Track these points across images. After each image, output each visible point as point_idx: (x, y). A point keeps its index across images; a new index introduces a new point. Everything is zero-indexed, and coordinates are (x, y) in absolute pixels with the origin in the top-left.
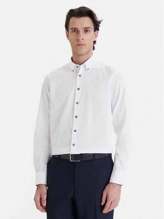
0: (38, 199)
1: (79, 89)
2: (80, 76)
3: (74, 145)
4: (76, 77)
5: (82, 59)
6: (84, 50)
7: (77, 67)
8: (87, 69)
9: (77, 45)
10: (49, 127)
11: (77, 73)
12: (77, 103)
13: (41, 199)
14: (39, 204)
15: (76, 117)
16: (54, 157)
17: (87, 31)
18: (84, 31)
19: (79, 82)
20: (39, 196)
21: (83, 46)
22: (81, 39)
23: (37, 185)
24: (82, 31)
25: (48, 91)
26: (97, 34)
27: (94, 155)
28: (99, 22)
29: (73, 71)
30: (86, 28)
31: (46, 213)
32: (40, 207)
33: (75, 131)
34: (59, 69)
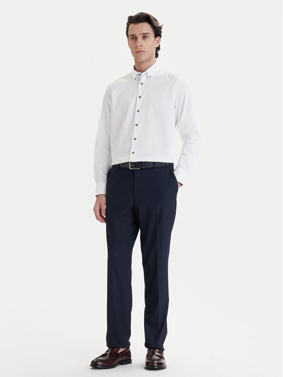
0: (98, 209)
1: (140, 97)
2: (142, 84)
3: (133, 153)
4: (138, 85)
5: (143, 66)
6: (144, 57)
7: (140, 75)
8: (149, 76)
9: (136, 52)
10: (110, 137)
11: (139, 81)
12: (138, 111)
13: (100, 210)
14: (98, 214)
15: (137, 125)
16: (114, 166)
17: (145, 37)
18: (143, 37)
19: (141, 90)
20: (98, 206)
21: (142, 53)
22: (139, 46)
23: (96, 196)
24: (140, 38)
25: (110, 101)
26: (159, 40)
27: (154, 163)
28: (160, 28)
29: (135, 79)
30: (144, 34)
31: (105, 224)
32: (100, 217)
33: (135, 139)
34: (121, 78)
